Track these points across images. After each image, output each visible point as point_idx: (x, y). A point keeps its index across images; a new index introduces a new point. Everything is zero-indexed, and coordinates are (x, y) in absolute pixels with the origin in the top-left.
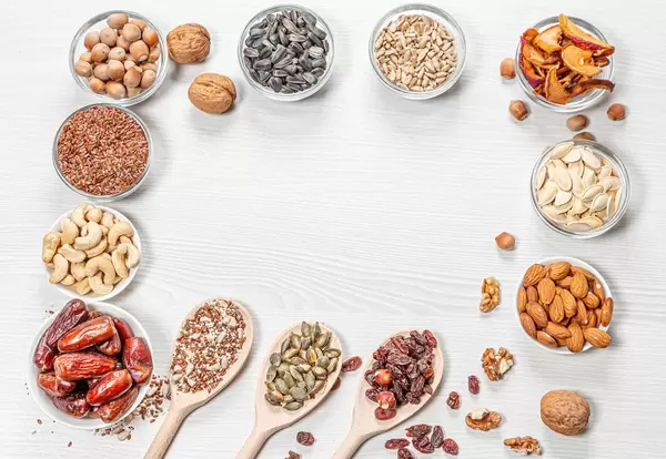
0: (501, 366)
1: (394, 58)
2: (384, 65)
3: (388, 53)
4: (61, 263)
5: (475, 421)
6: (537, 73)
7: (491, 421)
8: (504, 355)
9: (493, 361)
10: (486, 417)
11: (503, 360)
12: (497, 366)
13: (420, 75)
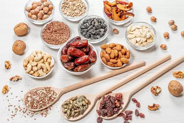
0: (157, 90)
1: (66, 8)
2: (63, 9)
3: (65, 6)
4: (29, 67)
5: (151, 107)
6: (109, 12)
7: (156, 106)
8: (158, 87)
9: (154, 89)
10: (154, 105)
11: (158, 89)
12: (156, 90)
13: (72, 13)
